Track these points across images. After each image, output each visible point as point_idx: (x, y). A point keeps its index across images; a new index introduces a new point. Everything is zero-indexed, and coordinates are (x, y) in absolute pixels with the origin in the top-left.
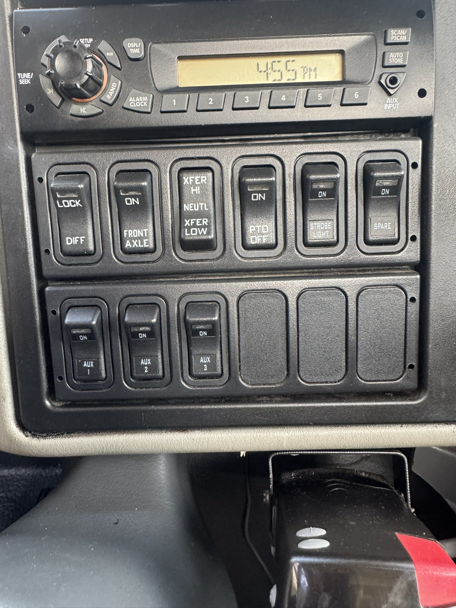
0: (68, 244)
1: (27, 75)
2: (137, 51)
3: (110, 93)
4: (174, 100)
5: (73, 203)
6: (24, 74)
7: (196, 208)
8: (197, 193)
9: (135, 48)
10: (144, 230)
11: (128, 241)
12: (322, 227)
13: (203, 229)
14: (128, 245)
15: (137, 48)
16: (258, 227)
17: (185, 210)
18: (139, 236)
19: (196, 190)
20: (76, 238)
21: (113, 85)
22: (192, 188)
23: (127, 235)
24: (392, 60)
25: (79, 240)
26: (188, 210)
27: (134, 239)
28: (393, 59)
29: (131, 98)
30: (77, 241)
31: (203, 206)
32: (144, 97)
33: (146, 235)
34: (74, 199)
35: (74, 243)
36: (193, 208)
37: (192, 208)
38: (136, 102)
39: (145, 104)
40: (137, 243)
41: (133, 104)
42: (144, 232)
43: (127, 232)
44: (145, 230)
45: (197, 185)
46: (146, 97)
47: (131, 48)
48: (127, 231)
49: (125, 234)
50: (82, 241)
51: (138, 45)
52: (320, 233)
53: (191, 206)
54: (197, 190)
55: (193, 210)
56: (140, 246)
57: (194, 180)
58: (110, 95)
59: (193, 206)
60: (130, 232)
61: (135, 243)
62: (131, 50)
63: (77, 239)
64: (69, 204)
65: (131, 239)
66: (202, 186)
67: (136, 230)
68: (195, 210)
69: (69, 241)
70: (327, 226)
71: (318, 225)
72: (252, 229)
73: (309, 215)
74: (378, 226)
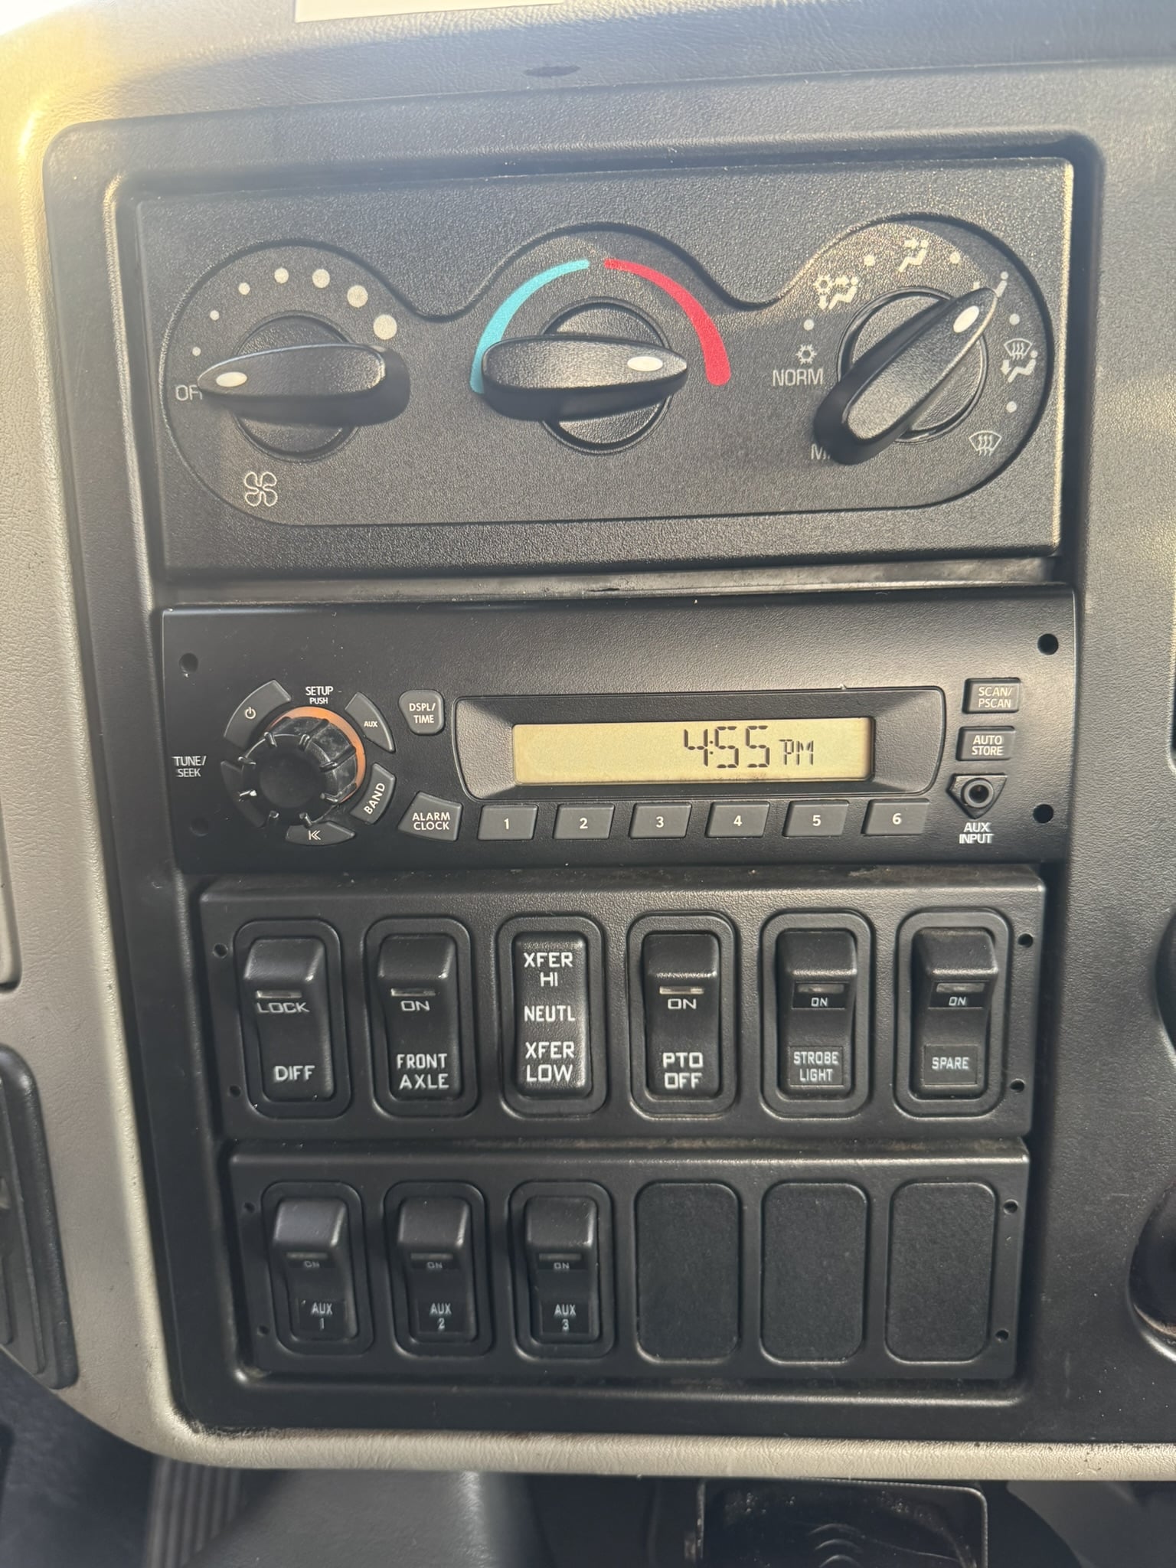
0: (278, 1078)
1: (194, 760)
2: (429, 719)
3: (371, 802)
4: (507, 821)
5: (290, 1008)
6: (188, 758)
7: (551, 1016)
8: (552, 985)
9: (425, 713)
10: (440, 1055)
11: (405, 1077)
12: (819, 1060)
13: (563, 1068)
14: (405, 1083)
15: (429, 713)
16: (682, 1055)
17: (526, 1019)
18: (429, 1066)
19: (551, 979)
20: (295, 1068)
21: (377, 788)
22: (542, 974)
23: (404, 1064)
24: (978, 749)
25: (302, 1071)
26: (533, 1019)
27: (419, 1072)
28: (981, 747)
29: (416, 814)
30: (296, 1074)
31: (565, 1011)
32: (443, 814)
33: (443, 1065)
34: (294, 1001)
35: (291, 1078)
36: (543, 1016)
37: (541, 1017)
38: (425, 822)
39: (445, 826)
40: (425, 1081)
41: (418, 826)
42: (439, 1060)
43: (404, 1060)
44: (443, 1056)
45: (554, 970)
46: (448, 814)
47: (416, 713)
48: (402, 1056)
49: (399, 1062)
50: (307, 1074)
51: (430, 708)
52: (814, 1073)
53: (540, 1010)
54: (553, 979)
55: (542, 1020)
56: (431, 1087)
57: (546, 959)
58: (371, 807)
59: (543, 1011)
60: (411, 1059)
61: (420, 1081)
62: (416, 717)
63: (298, 1070)
64: (283, 1008)
65: (412, 1073)
66: (563, 971)
67: (423, 1056)
68: (549, 1020)
69: (281, 1074)
70: (831, 1058)
71: (811, 1057)
72: (667, 1059)
73: (791, 1040)
74: (938, 1063)
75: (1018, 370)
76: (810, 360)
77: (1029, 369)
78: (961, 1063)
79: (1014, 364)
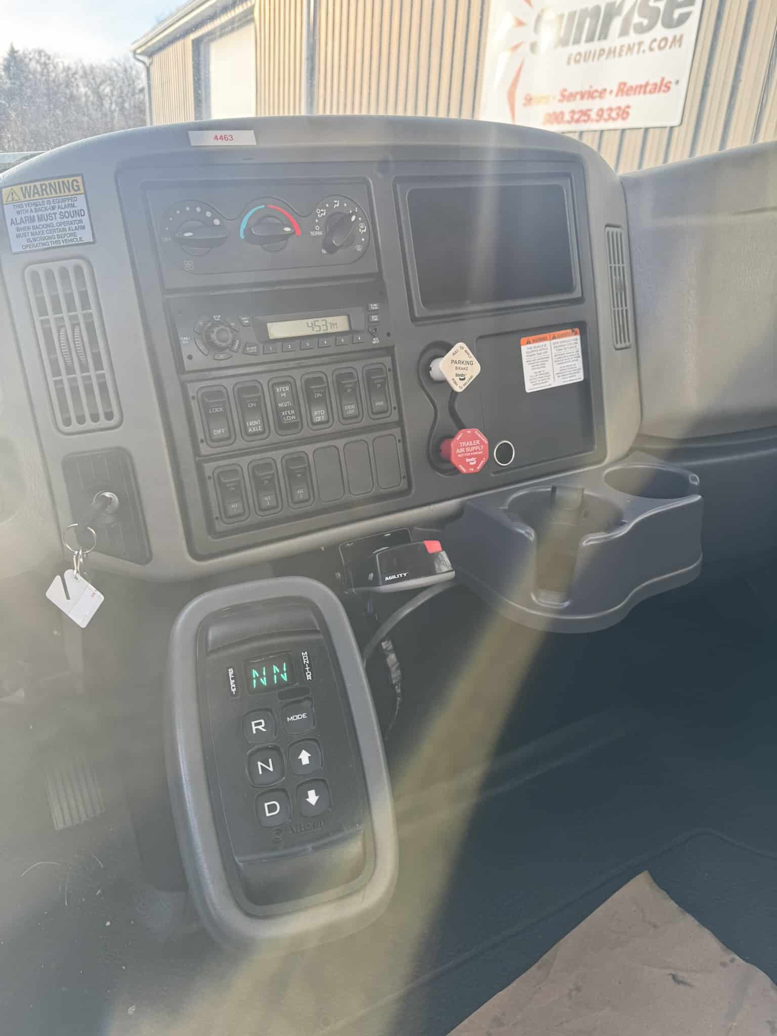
2: (247, 322)
4: (271, 348)
5: (218, 410)
6: (185, 338)
7: (285, 405)
9: (246, 320)
12: (351, 408)
13: (292, 416)
14: (250, 430)
16: (319, 411)
17: (279, 407)
18: (255, 424)
22: (281, 394)
23: (248, 425)
24: (374, 319)
25: (222, 431)
29: (248, 348)
30: (220, 432)
31: (288, 403)
32: (255, 347)
34: (220, 407)
35: (218, 434)
39: (255, 351)
41: (249, 351)
42: (258, 422)
43: (249, 423)
45: (283, 392)
52: (350, 411)
53: (282, 403)
54: (284, 395)
56: (257, 430)
57: (282, 389)
58: (236, 347)
61: (254, 429)
62: (244, 322)
65: (251, 427)
66: (286, 392)
67: (253, 422)
70: (353, 406)
71: (349, 407)
72: (316, 413)
73: (344, 402)
74: (378, 404)
75: (363, 231)
76: (318, 229)
77: (365, 231)
78: (381, 403)
79: (362, 230)
